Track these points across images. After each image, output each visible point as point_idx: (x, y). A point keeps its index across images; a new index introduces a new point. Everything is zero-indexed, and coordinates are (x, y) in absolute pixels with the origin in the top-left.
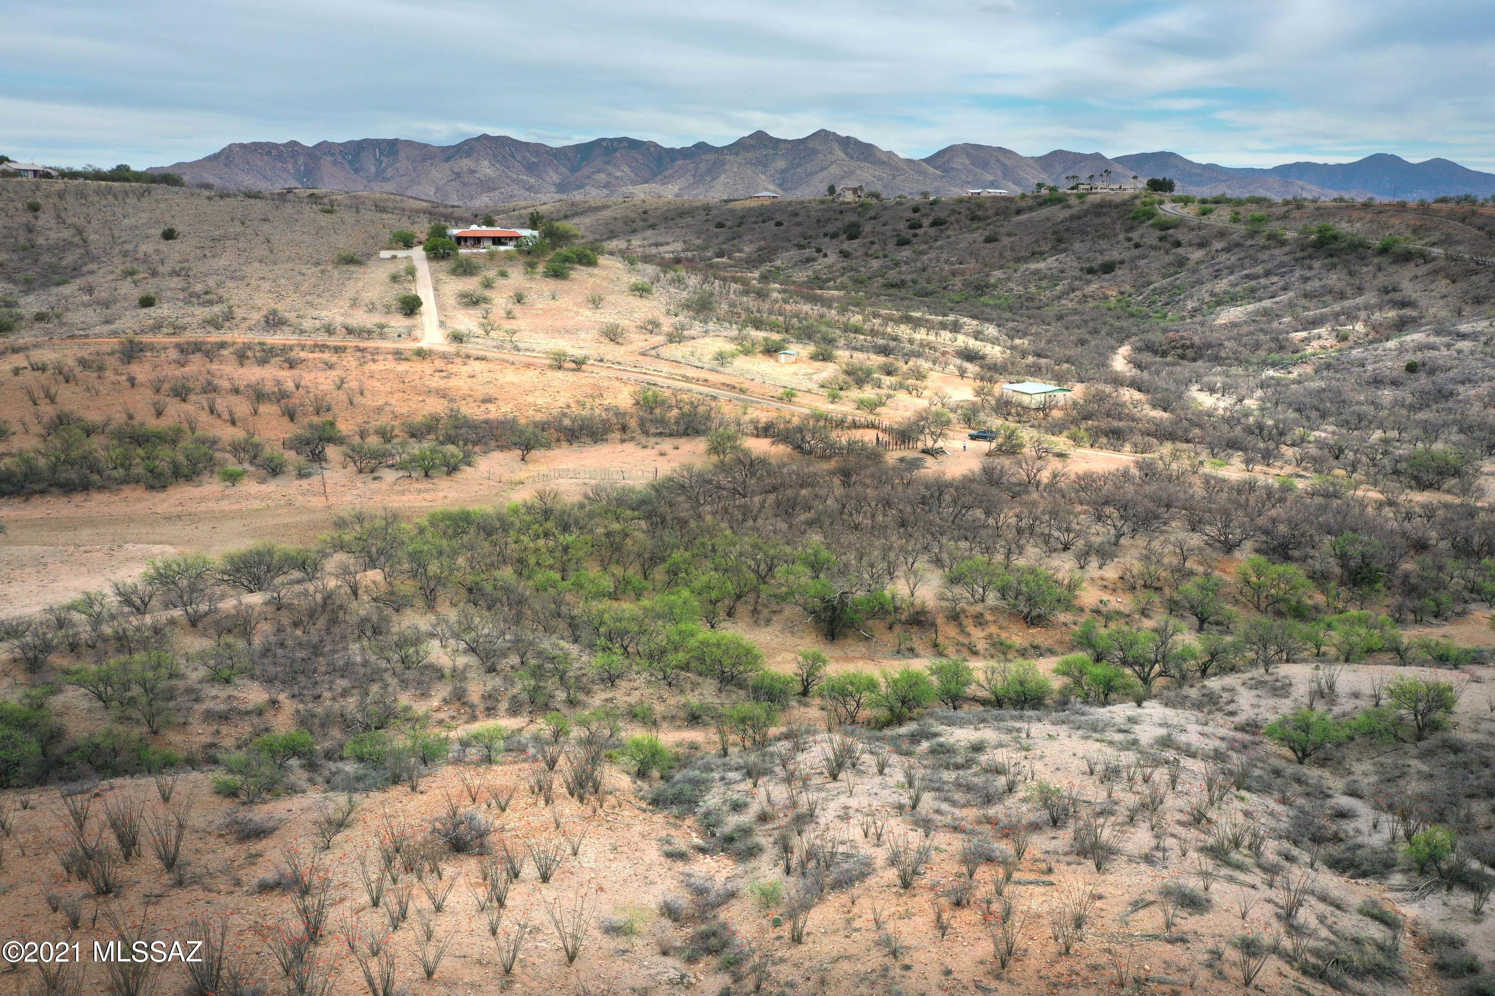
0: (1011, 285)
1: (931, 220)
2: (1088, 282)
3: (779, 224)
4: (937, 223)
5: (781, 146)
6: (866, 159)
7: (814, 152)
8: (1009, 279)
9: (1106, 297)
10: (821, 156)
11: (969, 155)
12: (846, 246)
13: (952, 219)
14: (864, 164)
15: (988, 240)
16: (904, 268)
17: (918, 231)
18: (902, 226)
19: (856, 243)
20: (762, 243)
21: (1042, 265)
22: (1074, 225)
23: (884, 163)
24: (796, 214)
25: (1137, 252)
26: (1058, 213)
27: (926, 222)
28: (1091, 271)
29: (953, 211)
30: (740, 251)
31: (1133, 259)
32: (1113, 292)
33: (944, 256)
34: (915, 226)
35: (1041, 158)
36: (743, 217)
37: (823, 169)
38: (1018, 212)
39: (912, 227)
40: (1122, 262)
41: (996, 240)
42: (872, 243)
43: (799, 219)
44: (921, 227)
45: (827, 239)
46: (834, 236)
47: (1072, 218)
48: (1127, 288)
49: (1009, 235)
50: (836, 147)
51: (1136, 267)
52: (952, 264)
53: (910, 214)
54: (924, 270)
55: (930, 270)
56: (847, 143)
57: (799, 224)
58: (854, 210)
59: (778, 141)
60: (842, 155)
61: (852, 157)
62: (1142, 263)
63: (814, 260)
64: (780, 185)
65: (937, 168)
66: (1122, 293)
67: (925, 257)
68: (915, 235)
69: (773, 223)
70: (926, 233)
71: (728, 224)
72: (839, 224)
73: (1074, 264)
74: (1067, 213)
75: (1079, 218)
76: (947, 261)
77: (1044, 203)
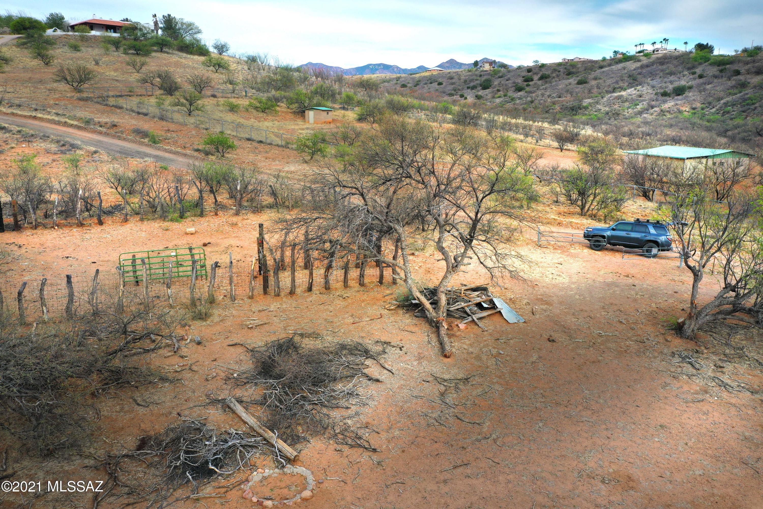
0: (599, 107)
1: (539, 76)
2: (665, 102)
8: (597, 103)
9: (680, 112)
12: (481, 93)
13: (554, 75)
15: (580, 83)
16: (518, 101)
17: (531, 83)
19: (487, 91)
21: (623, 93)
22: (644, 71)
24: (452, 78)
25: (701, 80)
26: (631, 65)
27: (536, 78)
28: (665, 94)
29: (555, 70)
31: (699, 86)
32: (686, 108)
33: (548, 93)
34: (528, 80)
36: (419, 81)
38: (601, 67)
39: (527, 80)
40: (690, 88)
41: (586, 82)
42: (498, 91)
44: (532, 80)
45: (469, 90)
46: (473, 88)
47: (642, 67)
48: (698, 105)
49: (595, 79)
51: (705, 90)
52: (553, 97)
53: (525, 74)
54: (532, 102)
55: (536, 102)
58: (489, 74)
62: (708, 87)
66: (694, 109)
67: (534, 95)
68: (528, 85)
69: (437, 83)
70: (535, 84)
71: (409, 85)
72: (478, 82)
73: (650, 91)
74: (638, 64)
75: (647, 66)
76: (549, 96)
77: (620, 61)
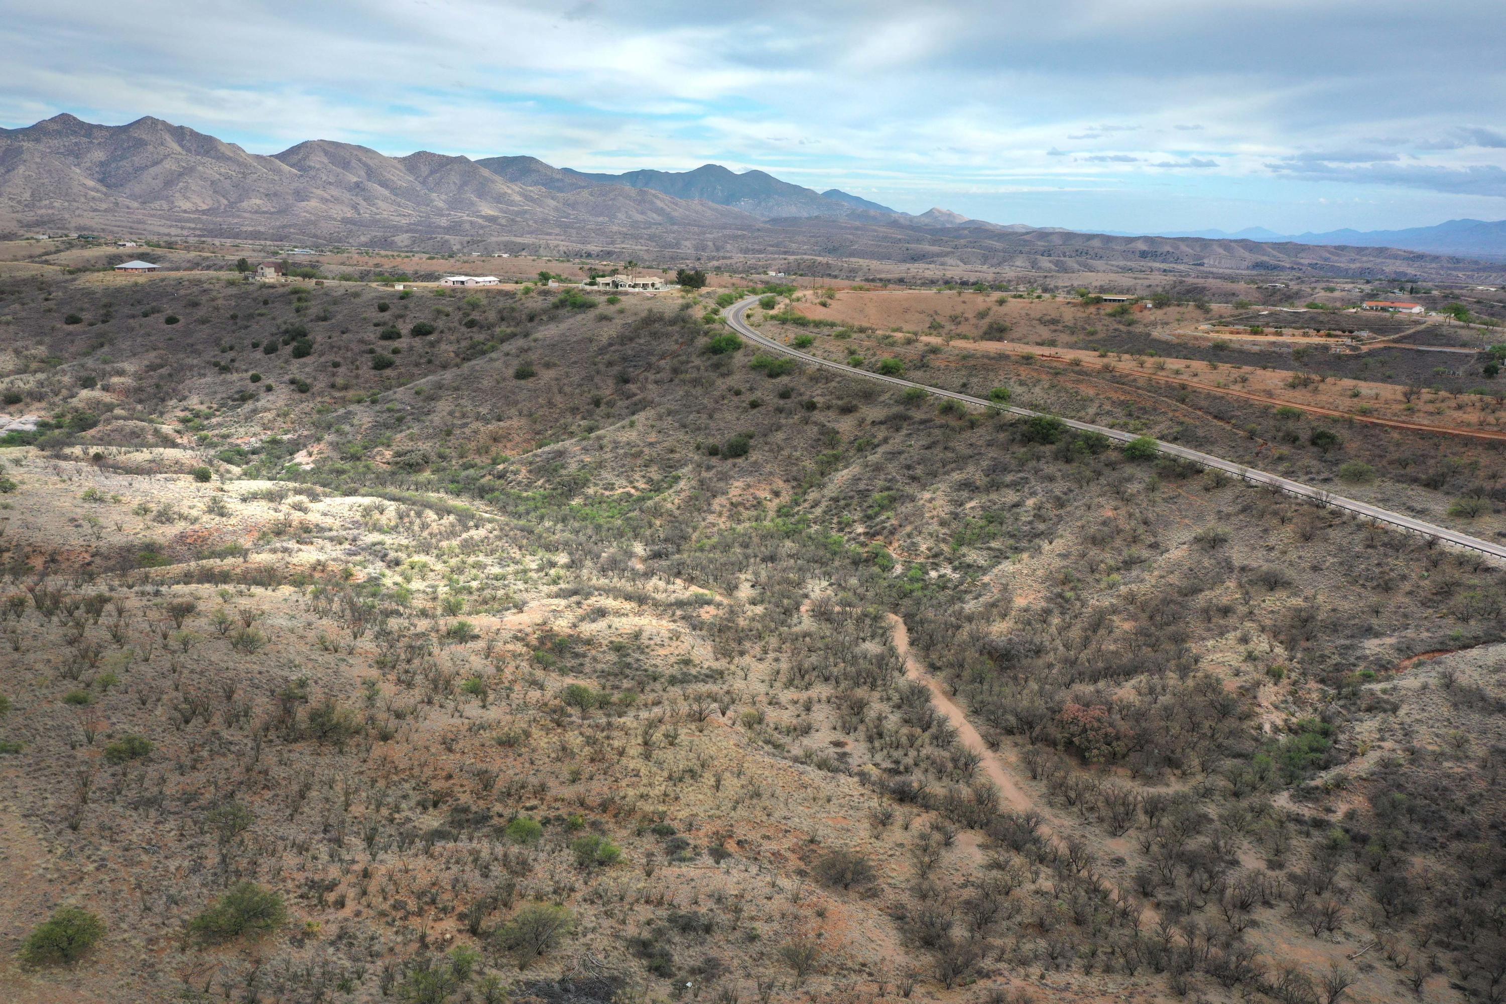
3: (171, 320)
4: (420, 331)
5: (96, 133)
6: (207, 153)
7: (141, 143)
10: (150, 148)
11: (326, 153)
14: (205, 159)
18: (371, 335)
20: (152, 355)
23: (229, 159)
30: (121, 373)
35: (405, 159)
37: (156, 163)
43: (200, 313)
50: (168, 138)
56: (180, 133)
57: (204, 321)
59: (91, 127)
60: (176, 147)
61: (189, 150)
63: (252, 397)
64: (101, 181)
65: (292, 166)
